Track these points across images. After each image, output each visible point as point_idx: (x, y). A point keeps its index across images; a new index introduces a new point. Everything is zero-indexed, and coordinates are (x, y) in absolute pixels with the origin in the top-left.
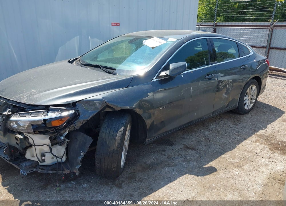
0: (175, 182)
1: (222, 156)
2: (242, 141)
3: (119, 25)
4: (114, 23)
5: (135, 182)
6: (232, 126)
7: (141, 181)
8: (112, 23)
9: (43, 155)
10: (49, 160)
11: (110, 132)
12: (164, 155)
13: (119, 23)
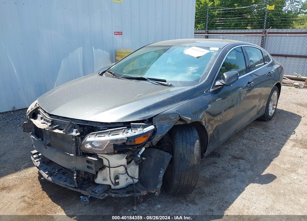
0: (244, 192)
1: (272, 162)
2: (282, 147)
3: (122, 34)
4: (117, 32)
5: (207, 197)
6: (264, 133)
7: (212, 195)
8: (115, 32)
9: (117, 177)
10: (123, 182)
11: (187, 147)
12: (218, 167)
13: (122, 32)
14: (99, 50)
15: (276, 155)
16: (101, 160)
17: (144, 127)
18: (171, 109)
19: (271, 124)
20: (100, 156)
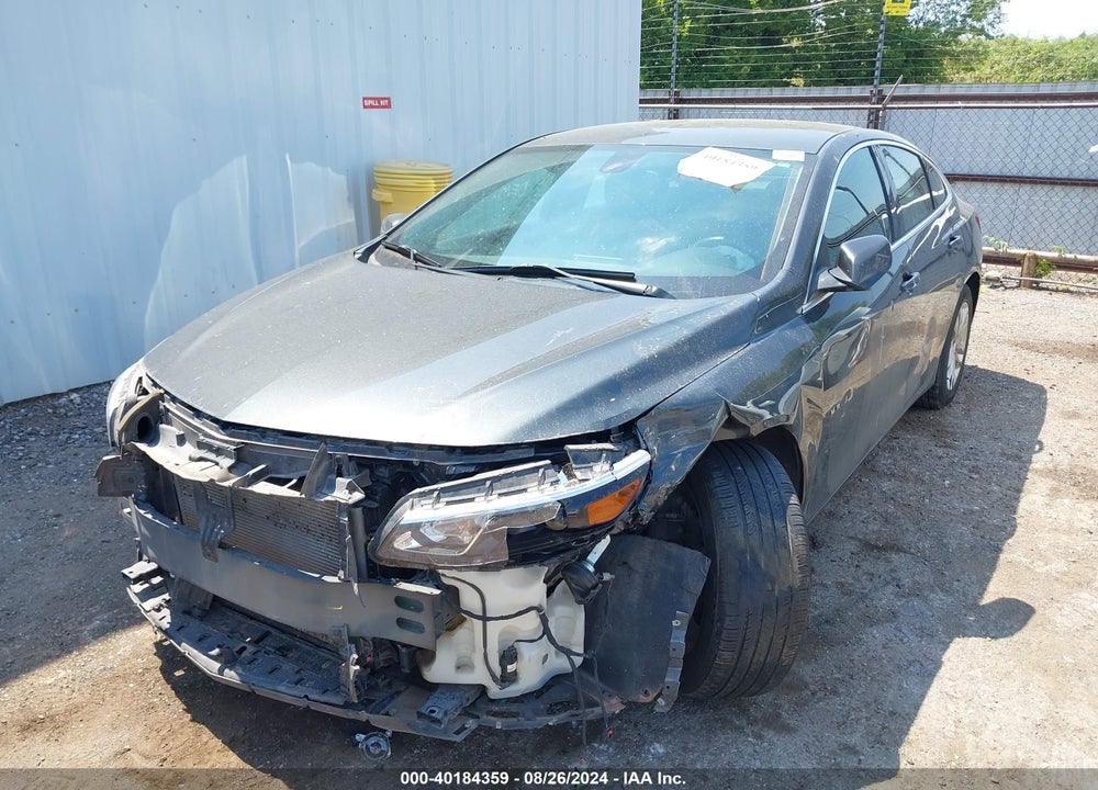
1: (1002, 556)
2: (1017, 499)
3: (388, 106)
4: (372, 99)
5: (820, 700)
6: (940, 452)
7: (835, 692)
8: (364, 99)
9: (509, 655)
13: (389, 99)
14: (310, 166)
15: (1008, 528)
16: (452, 594)
17: (614, 458)
18: (696, 382)
19: (953, 416)
20: (449, 577)
